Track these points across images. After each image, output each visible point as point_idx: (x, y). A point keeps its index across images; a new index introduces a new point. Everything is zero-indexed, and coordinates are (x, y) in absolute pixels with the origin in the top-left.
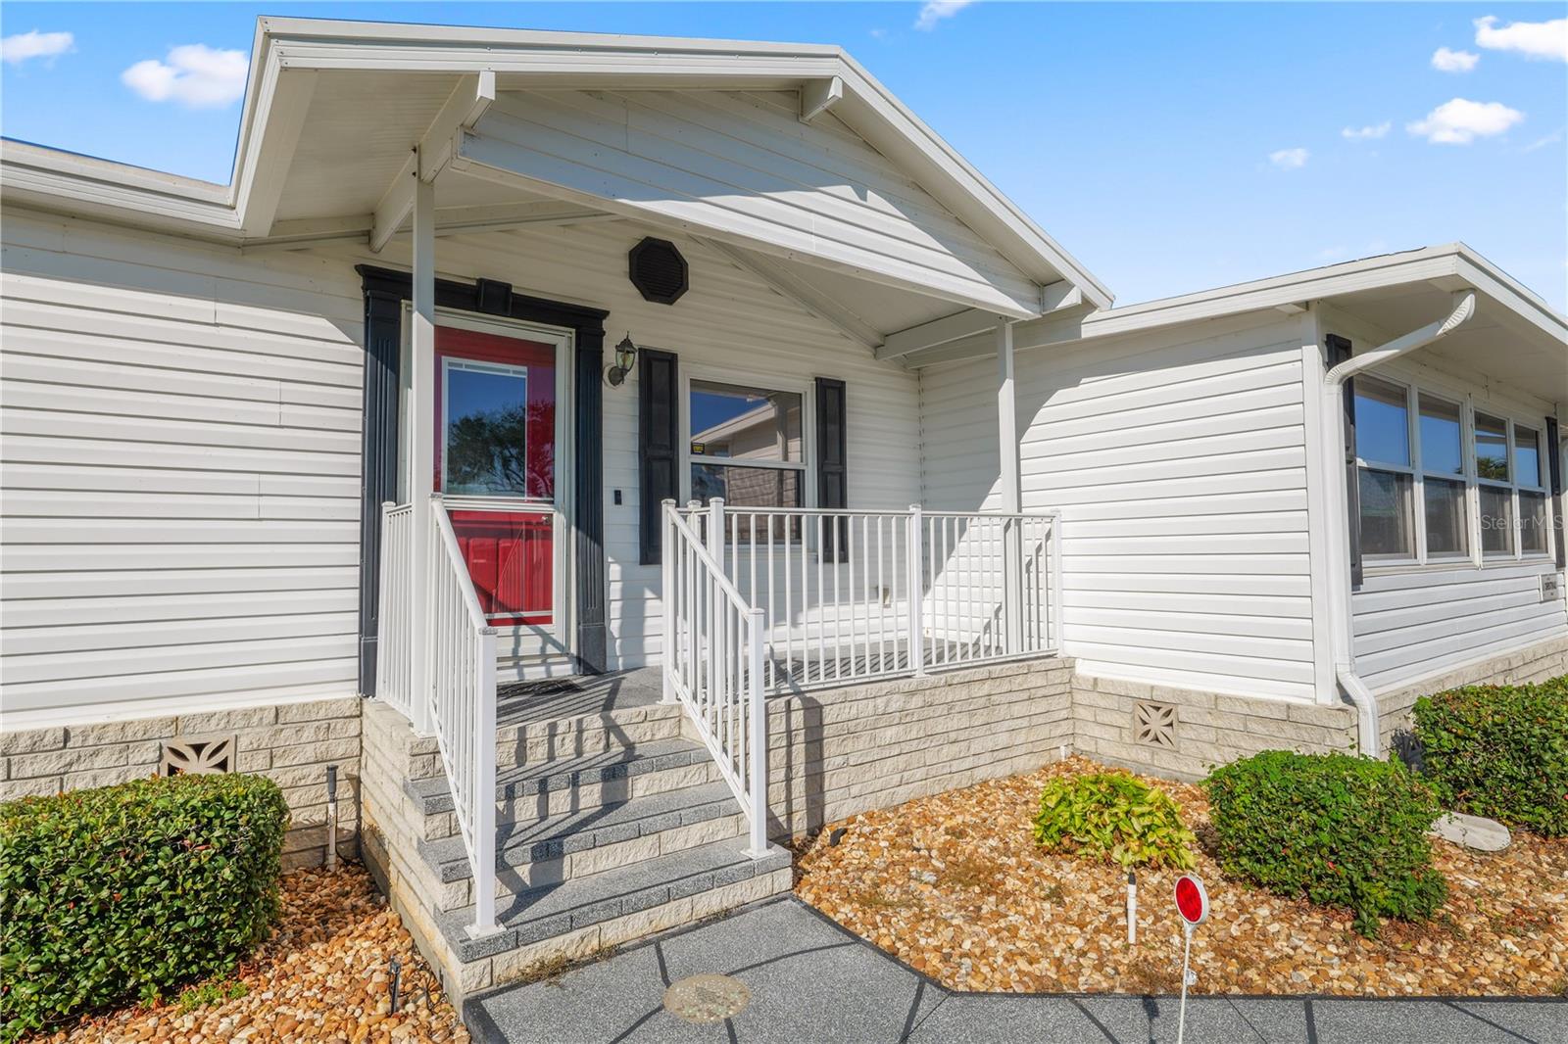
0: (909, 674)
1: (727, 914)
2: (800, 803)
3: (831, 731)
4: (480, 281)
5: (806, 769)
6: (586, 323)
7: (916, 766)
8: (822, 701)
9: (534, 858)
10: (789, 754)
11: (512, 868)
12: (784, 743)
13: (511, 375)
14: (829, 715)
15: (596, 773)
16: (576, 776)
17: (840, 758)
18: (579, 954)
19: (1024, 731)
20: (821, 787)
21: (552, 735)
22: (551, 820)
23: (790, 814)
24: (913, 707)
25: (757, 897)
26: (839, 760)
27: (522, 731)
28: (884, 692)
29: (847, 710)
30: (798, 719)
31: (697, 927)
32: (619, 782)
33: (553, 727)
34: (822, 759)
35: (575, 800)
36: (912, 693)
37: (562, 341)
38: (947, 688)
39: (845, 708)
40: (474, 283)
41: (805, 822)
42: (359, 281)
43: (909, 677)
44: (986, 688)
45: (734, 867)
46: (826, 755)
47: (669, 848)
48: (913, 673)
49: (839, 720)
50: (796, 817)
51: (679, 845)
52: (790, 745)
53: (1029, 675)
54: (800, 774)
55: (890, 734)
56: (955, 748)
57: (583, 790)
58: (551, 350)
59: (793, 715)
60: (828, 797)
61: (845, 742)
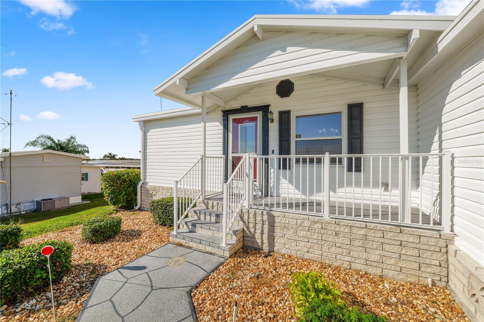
0: (321, 216)
1: (211, 254)
2: (266, 241)
3: (278, 225)
4: (241, 107)
5: (268, 233)
6: (265, 109)
7: (317, 249)
8: (274, 215)
9: (192, 225)
10: (263, 227)
11: (189, 226)
12: (261, 223)
13: (252, 125)
14: (277, 220)
15: (214, 215)
16: (211, 214)
17: (281, 234)
18: (185, 245)
19: (393, 259)
20: (274, 240)
21: (218, 205)
22: (206, 221)
23: (262, 244)
24: (316, 227)
25: (220, 254)
26: (281, 235)
27: (213, 202)
28: (301, 218)
29: (284, 220)
30: (265, 217)
31: (204, 253)
32: (219, 218)
33: (218, 203)
34: (274, 232)
35: (211, 219)
36: (316, 223)
37: (259, 115)
38: (335, 225)
39: (283, 219)
40: (240, 108)
41: (268, 248)
42: (222, 114)
43: (322, 217)
44: (363, 232)
45: (215, 244)
46: (276, 231)
47: (215, 235)
48: (323, 216)
49: (281, 222)
50: (264, 245)
51: (218, 235)
52: (263, 224)
53: (401, 234)
54: (266, 234)
55: (302, 233)
56: (339, 250)
57: (212, 217)
58: (257, 117)
59: (264, 216)
60: (276, 244)
61: (284, 230)
